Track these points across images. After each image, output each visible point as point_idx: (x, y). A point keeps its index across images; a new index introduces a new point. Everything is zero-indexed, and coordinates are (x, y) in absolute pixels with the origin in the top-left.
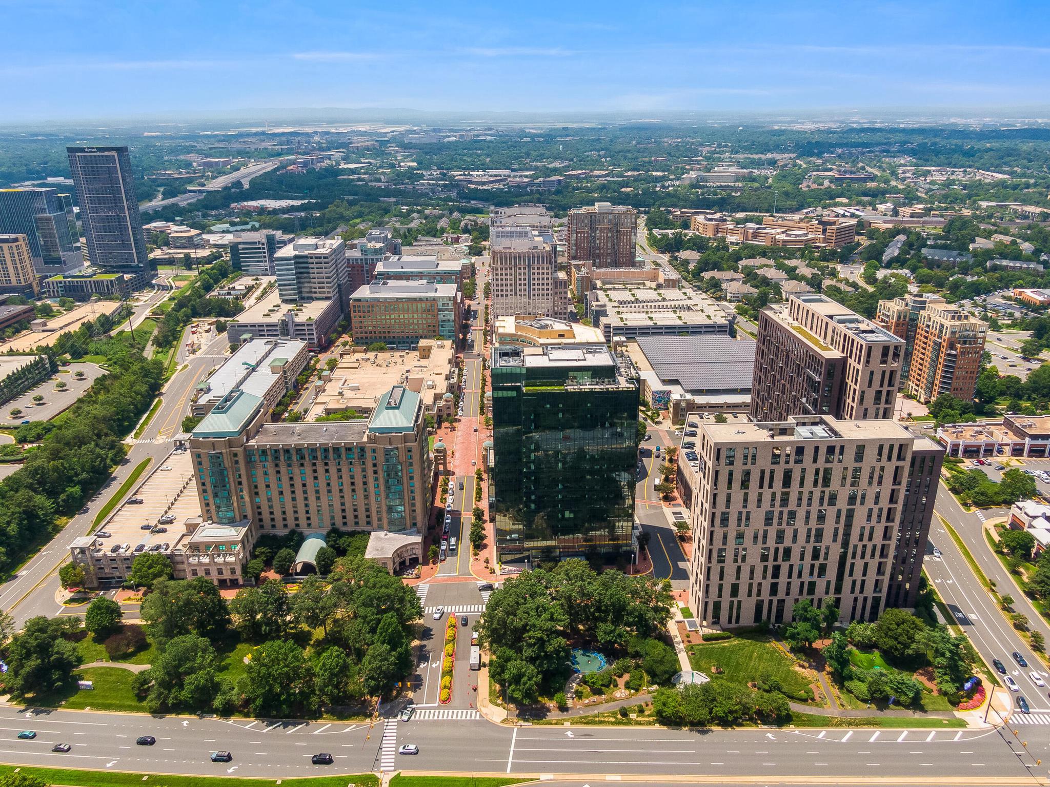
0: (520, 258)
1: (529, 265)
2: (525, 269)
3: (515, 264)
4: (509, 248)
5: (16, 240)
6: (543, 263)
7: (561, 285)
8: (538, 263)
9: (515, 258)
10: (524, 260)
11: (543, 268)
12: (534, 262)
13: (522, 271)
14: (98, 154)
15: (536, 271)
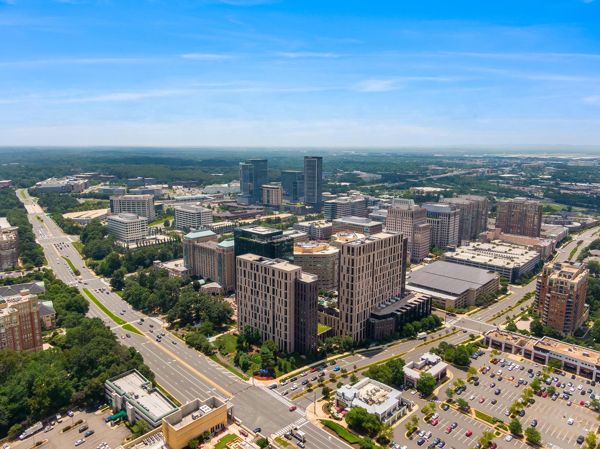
0: (398, 212)
1: (402, 217)
2: (400, 218)
3: (396, 215)
4: (399, 208)
5: (278, 188)
6: (408, 216)
7: (418, 229)
8: (406, 216)
9: (396, 213)
10: (400, 214)
11: (408, 219)
12: (404, 216)
13: (399, 219)
14: (312, 159)
15: (405, 220)
